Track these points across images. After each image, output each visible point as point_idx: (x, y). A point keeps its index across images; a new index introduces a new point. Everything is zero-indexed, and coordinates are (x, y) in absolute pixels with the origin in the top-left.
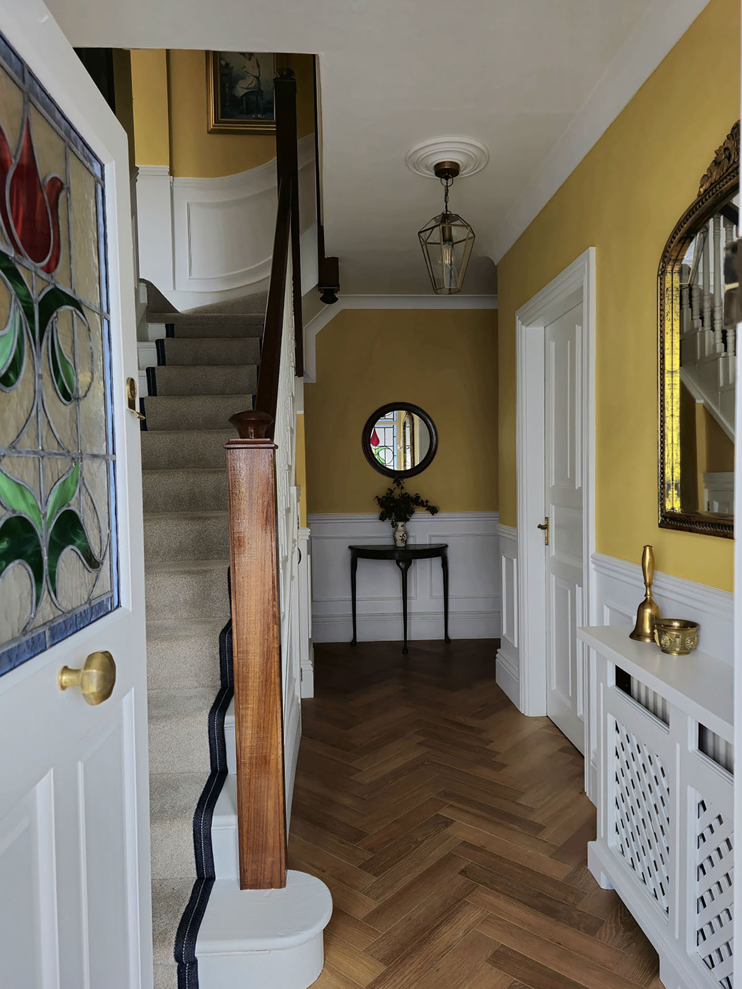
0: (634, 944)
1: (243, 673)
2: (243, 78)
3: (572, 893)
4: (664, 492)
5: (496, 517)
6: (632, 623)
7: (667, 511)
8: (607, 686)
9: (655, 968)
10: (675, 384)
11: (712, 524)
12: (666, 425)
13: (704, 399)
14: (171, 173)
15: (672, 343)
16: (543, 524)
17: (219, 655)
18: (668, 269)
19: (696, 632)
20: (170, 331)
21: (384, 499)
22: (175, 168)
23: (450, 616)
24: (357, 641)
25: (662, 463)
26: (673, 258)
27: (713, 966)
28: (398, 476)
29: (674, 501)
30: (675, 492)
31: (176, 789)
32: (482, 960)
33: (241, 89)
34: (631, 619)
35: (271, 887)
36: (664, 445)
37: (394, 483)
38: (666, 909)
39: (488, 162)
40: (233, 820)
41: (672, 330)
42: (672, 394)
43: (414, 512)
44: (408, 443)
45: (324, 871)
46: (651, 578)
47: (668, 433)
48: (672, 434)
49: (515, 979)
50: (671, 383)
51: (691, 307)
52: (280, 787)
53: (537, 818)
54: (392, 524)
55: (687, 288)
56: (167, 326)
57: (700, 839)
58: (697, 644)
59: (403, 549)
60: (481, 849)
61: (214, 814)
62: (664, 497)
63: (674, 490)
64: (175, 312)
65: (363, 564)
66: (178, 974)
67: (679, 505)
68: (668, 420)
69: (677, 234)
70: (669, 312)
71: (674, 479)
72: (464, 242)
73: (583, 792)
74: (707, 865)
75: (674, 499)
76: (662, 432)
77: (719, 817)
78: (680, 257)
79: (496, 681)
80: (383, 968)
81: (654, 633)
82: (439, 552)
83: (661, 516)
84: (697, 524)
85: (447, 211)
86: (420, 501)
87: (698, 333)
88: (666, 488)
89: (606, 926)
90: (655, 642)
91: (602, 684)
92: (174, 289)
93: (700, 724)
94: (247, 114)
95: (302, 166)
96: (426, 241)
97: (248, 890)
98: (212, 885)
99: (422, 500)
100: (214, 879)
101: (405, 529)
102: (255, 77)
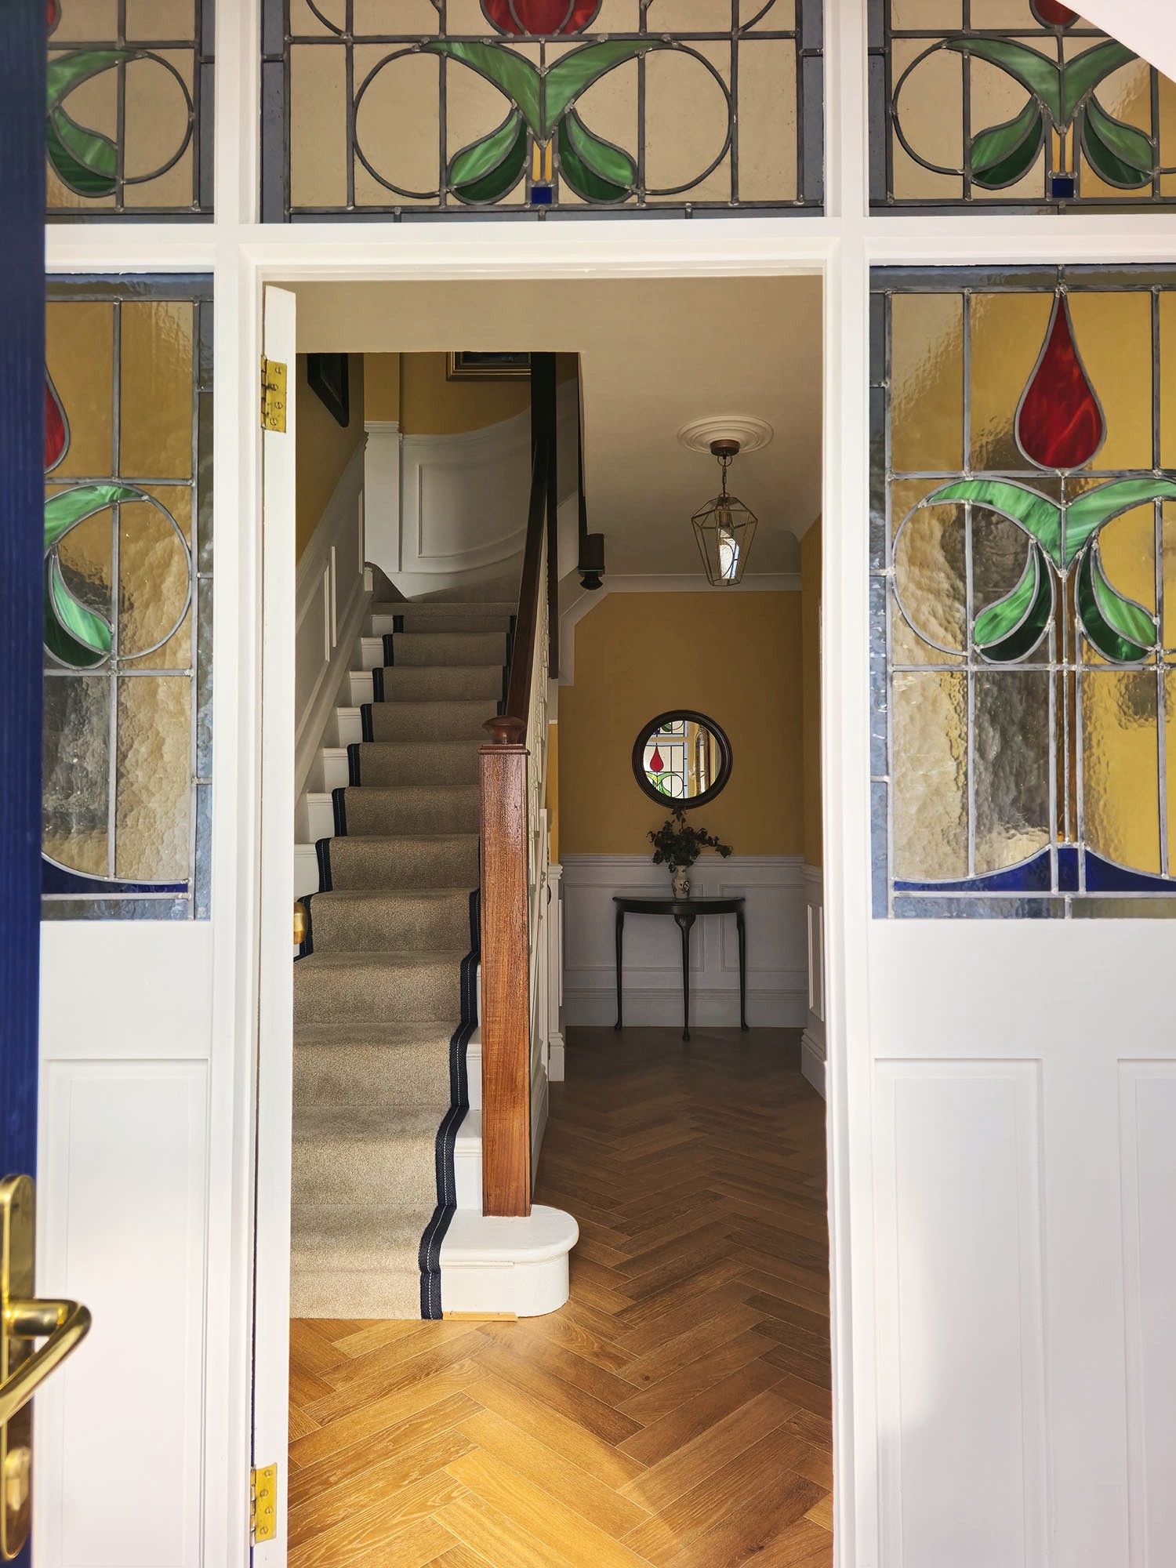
5: (802, 861)
14: (401, 430)
17: (459, 983)
20: (399, 624)
21: (660, 835)
22: (405, 424)
23: (748, 995)
24: (623, 1025)
28: (678, 806)
31: (419, 1114)
35: (515, 1215)
37: (673, 814)
39: (772, 438)
40: (478, 1144)
43: (699, 853)
49: (771, 1316)
54: (670, 867)
56: (395, 618)
59: (685, 901)
60: (753, 1220)
61: (457, 1137)
64: (405, 602)
65: (632, 921)
66: (421, 1284)
79: (802, 1072)
82: (731, 906)
85: (724, 493)
92: (401, 570)
97: (491, 1217)
98: (454, 1212)
99: (709, 837)
100: (456, 1207)
101: (687, 875)
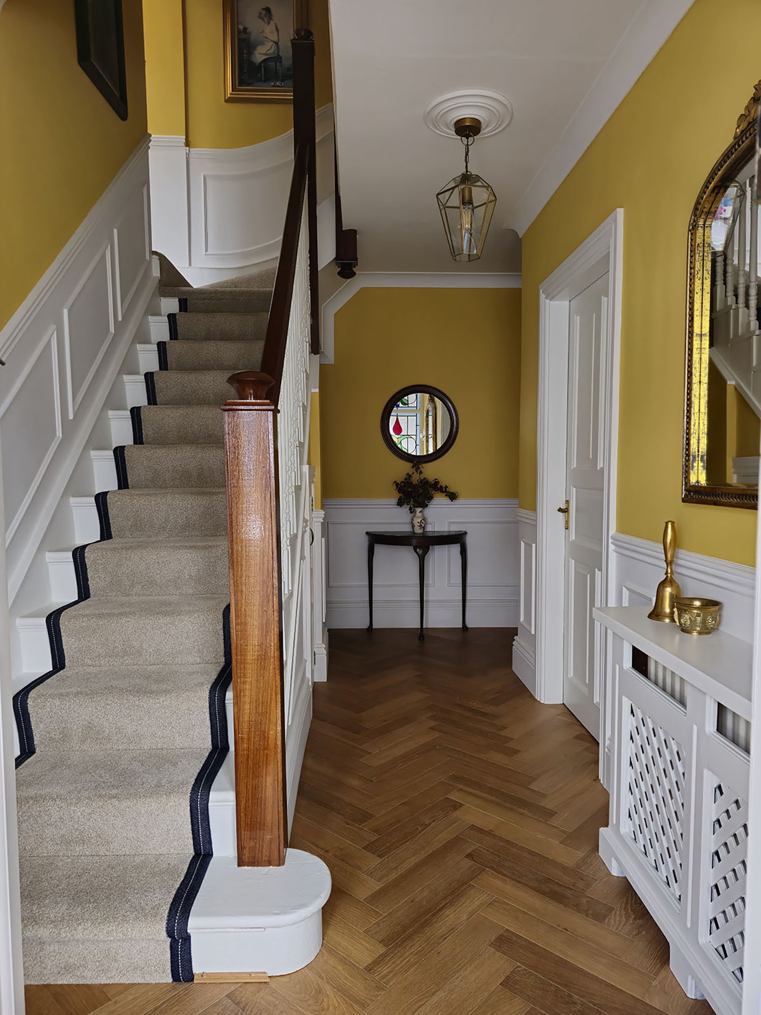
0: (644, 932)
1: (241, 645)
2: (262, 43)
3: (582, 880)
4: (689, 464)
5: (516, 504)
6: (652, 604)
7: (692, 484)
8: (623, 667)
9: (666, 957)
10: (704, 348)
11: (739, 495)
12: (693, 392)
13: (736, 380)
14: (187, 144)
15: (702, 303)
16: (563, 507)
17: (222, 631)
18: (700, 223)
19: (719, 610)
20: (184, 305)
21: (402, 484)
22: (190, 139)
23: (468, 604)
24: (374, 627)
25: (687, 434)
26: (705, 210)
27: (726, 956)
28: (417, 461)
29: (699, 474)
30: (701, 464)
31: (175, 764)
32: (485, 944)
33: (259, 55)
34: (651, 600)
35: (270, 865)
36: (690, 413)
37: (413, 467)
38: (678, 897)
39: (511, 120)
40: (231, 796)
41: (703, 289)
42: (701, 359)
43: (433, 498)
44: (431, 432)
45: (327, 851)
46: (673, 556)
47: (695, 400)
48: (699, 402)
49: (518, 964)
50: (699, 346)
51: (725, 283)
52: (279, 764)
53: (549, 804)
54: (410, 509)
55: (722, 255)
56: (180, 301)
57: (716, 825)
58: (719, 624)
59: (421, 535)
60: (489, 833)
61: (211, 789)
62: (689, 469)
63: (700, 462)
64: (188, 287)
65: (380, 551)
66: (171, 950)
67: (705, 478)
68: (695, 387)
69: (711, 183)
70: (699, 270)
71: (700, 450)
72: (485, 205)
73: (597, 779)
74: (723, 852)
75: (700, 471)
76: (688, 400)
77: (737, 802)
78: (713, 210)
79: (513, 669)
80: (382, 950)
81: (674, 612)
82: (457, 539)
83: (685, 490)
84: (723, 496)
85: (467, 171)
86: (439, 486)
87: (732, 311)
88: (691, 460)
89: (615, 913)
90: (675, 622)
91: (617, 666)
92: (190, 265)
93: (719, 704)
94: (265, 81)
95: (321, 138)
96: (445, 204)
97: (246, 867)
98: (209, 862)
99: (441, 486)
100: (212, 855)
101: (423, 515)
102: (274, 42)
